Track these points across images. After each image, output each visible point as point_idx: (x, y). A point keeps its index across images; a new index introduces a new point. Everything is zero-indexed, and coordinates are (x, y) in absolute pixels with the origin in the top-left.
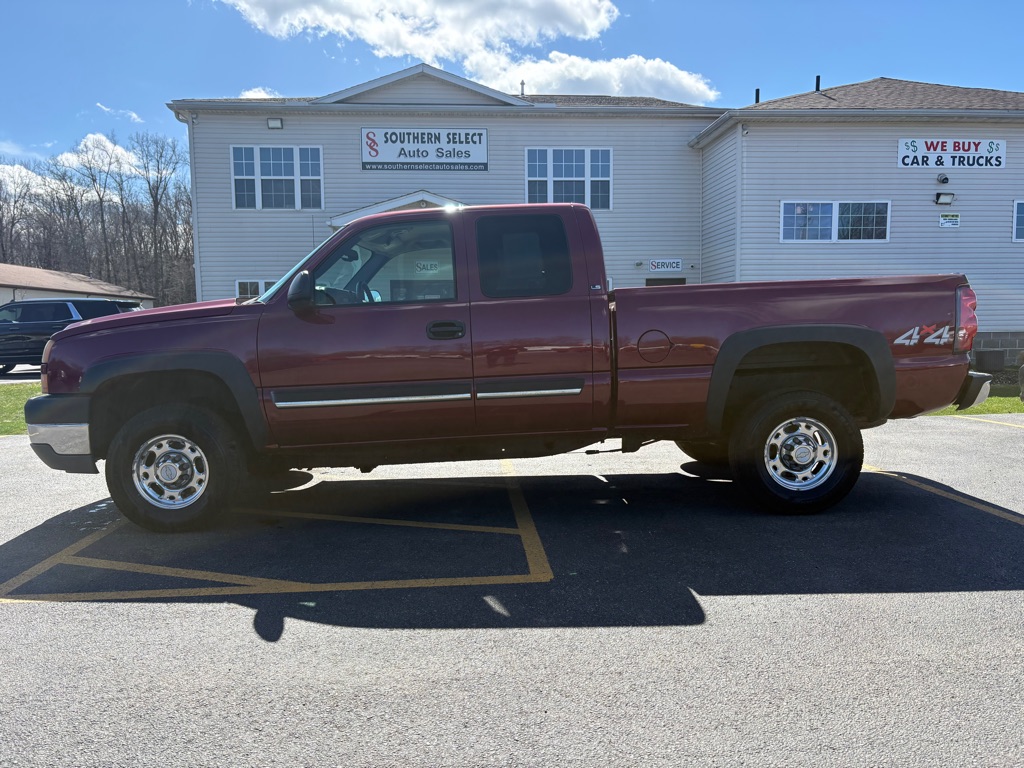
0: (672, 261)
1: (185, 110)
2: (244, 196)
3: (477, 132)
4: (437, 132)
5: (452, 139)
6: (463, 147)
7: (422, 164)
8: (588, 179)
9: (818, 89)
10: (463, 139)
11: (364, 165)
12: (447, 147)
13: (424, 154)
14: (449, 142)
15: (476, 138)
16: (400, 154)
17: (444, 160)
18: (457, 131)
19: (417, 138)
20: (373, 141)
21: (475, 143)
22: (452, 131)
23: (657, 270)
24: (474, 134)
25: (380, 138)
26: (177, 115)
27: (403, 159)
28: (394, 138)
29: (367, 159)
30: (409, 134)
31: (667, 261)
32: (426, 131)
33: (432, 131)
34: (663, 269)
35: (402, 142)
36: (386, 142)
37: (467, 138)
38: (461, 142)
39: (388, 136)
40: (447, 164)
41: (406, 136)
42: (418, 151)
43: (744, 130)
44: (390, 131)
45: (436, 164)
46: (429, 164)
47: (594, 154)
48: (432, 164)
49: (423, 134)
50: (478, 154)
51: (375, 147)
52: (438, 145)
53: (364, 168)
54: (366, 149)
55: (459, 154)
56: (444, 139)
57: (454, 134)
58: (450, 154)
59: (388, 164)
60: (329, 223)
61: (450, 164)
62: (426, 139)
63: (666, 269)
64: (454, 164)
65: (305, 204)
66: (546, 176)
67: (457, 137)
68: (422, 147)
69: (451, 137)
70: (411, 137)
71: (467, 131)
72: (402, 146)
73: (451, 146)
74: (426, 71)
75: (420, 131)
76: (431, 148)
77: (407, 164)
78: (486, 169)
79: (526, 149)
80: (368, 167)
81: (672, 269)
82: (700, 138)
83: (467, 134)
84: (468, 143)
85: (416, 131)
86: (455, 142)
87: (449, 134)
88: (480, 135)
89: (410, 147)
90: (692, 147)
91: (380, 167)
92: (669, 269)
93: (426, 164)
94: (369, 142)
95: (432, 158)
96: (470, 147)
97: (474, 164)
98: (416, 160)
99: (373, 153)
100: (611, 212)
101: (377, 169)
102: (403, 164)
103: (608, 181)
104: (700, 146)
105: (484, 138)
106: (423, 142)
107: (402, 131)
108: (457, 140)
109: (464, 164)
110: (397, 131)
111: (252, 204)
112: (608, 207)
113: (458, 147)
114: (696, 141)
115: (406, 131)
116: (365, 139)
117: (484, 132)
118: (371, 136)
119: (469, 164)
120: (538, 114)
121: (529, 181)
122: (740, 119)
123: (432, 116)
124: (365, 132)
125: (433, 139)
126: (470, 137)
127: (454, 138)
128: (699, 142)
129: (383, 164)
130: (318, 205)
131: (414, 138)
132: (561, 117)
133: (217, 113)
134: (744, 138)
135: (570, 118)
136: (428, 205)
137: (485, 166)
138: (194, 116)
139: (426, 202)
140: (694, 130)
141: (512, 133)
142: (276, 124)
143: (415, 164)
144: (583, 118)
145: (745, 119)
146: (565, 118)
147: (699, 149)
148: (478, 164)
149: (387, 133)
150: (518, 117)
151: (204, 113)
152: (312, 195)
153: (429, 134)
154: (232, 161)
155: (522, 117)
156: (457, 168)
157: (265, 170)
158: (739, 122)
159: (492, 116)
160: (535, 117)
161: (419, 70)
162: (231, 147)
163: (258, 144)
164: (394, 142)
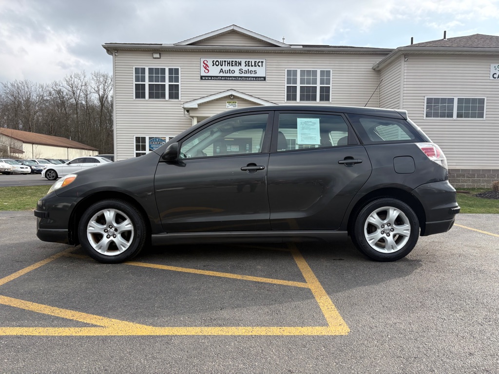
1: (112, 49)
2: (140, 92)
3: (261, 60)
4: (240, 60)
5: (248, 64)
6: (253, 69)
7: (231, 77)
8: (318, 86)
9: (445, 38)
10: (253, 64)
11: (202, 77)
12: (245, 68)
13: (233, 72)
14: (246, 66)
15: (260, 64)
16: (220, 72)
17: (243, 75)
18: (250, 60)
20: (207, 65)
21: (259, 66)
22: (247, 60)
24: (259, 62)
25: (210, 64)
26: (108, 51)
27: (222, 74)
28: (217, 63)
29: (203, 74)
30: (225, 61)
32: (234, 60)
33: (237, 60)
35: (222, 66)
36: (213, 65)
37: (255, 64)
38: (252, 66)
40: (244, 77)
41: (224, 63)
42: (230, 70)
43: (405, 58)
44: (215, 60)
45: (239, 77)
46: (235, 77)
47: (322, 72)
48: (237, 77)
49: (232, 61)
50: (261, 72)
51: (207, 68)
52: (240, 67)
53: (201, 79)
54: (203, 69)
55: (251, 72)
56: (243, 64)
57: (249, 62)
58: (246, 72)
59: (214, 77)
60: (182, 106)
61: (246, 77)
62: (234, 64)
64: (248, 77)
65: (171, 97)
66: (296, 84)
67: (250, 63)
68: (232, 68)
69: (247, 63)
70: (226, 63)
71: (255, 60)
73: (247, 68)
74: (236, 29)
75: (231, 60)
76: (236, 69)
77: (224, 77)
78: (265, 80)
79: (286, 70)
80: (204, 78)
82: (379, 64)
83: (255, 62)
84: (255, 66)
85: (229, 60)
86: (249, 66)
87: (246, 62)
88: (262, 62)
89: (226, 68)
90: (374, 69)
91: (210, 78)
93: (233, 77)
94: (205, 65)
95: (237, 74)
96: (257, 68)
97: (258, 77)
98: (228, 75)
99: (207, 71)
100: (331, 103)
101: (208, 79)
102: (222, 77)
103: (329, 87)
104: (378, 69)
105: (264, 64)
106: (232, 66)
107: (222, 60)
109: (253, 77)
110: (219, 60)
111: (144, 97)
112: (329, 100)
113: (251, 68)
114: (377, 65)
115: (224, 60)
116: (202, 64)
117: (264, 61)
118: (206, 62)
119: (256, 77)
120: (293, 52)
121: (287, 86)
122: (403, 52)
123: (237, 52)
124: (202, 60)
125: (238, 64)
126: (257, 63)
127: (249, 64)
128: (378, 67)
129: (211, 77)
130: (177, 97)
131: (228, 63)
132: (305, 53)
133: (127, 50)
134: (406, 63)
135: (309, 53)
136: (235, 97)
137: (264, 78)
138: (116, 52)
139: (233, 95)
140: (378, 60)
141: (279, 61)
142: (157, 56)
143: (228, 77)
144: (316, 54)
145: (406, 52)
146: (307, 53)
147: (378, 71)
148: (261, 77)
149: (214, 61)
150: (282, 53)
151: (121, 50)
152: (174, 93)
153: (235, 61)
154: (134, 75)
155: (285, 53)
156: (249, 79)
157: (151, 80)
158: (403, 54)
159: (269, 53)
160: (291, 53)
161: (232, 28)
162: (134, 67)
163: (147, 66)
164: (217, 66)
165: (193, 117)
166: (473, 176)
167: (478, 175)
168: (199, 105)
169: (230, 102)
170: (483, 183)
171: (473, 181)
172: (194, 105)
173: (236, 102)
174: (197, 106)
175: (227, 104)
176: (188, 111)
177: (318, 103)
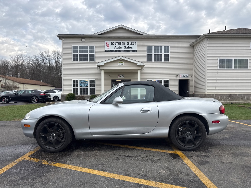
0: (186, 75)
1: (61, 37)
2: (75, 58)
3: (134, 42)
4: (124, 42)
6: (131, 46)
8: (163, 54)
9: (226, 29)
11: (106, 50)
13: (121, 48)
14: (127, 45)
15: (134, 44)
16: (115, 48)
18: (129, 42)
19: (119, 44)
20: (108, 44)
21: (134, 45)
22: (128, 42)
23: (182, 77)
24: (134, 43)
26: (59, 38)
28: (113, 44)
29: (106, 49)
31: (184, 75)
32: (121, 42)
34: (183, 77)
35: (115, 45)
36: (111, 45)
37: (132, 44)
39: (112, 43)
40: (126, 50)
41: (116, 43)
45: (124, 50)
47: (165, 47)
48: (123, 50)
50: (135, 48)
51: (108, 46)
52: (124, 46)
53: (106, 51)
54: (106, 46)
55: (130, 48)
56: (126, 44)
58: (127, 48)
59: (112, 50)
60: (96, 64)
62: (121, 44)
63: (184, 77)
64: (128, 50)
65: (90, 60)
66: (152, 53)
68: (120, 46)
71: (132, 42)
72: (115, 46)
74: (122, 27)
75: (120, 42)
76: (123, 46)
77: (116, 50)
78: (137, 51)
79: (147, 46)
80: (107, 51)
81: (186, 77)
83: (132, 43)
85: (119, 42)
88: (135, 43)
89: (117, 46)
90: (191, 45)
91: (110, 51)
92: (185, 77)
93: (121, 50)
94: (107, 45)
95: (123, 49)
96: (133, 46)
97: (133, 50)
98: (119, 49)
99: (108, 48)
100: (169, 62)
101: (109, 51)
102: (115, 50)
103: (169, 54)
104: (193, 45)
106: (121, 45)
109: (131, 50)
110: (114, 42)
111: (77, 60)
112: (168, 61)
113: (130, 46)
114: (192, 43)
115: (116, 42)
116: (106, 44)
117: (136, 42)
118: (107, 43)
119: (132, 50)
120: (150, 37)
121: (148, 54)
122: (206, 36)
123: (123, 38)
124: (106, 42)
127: (129, 44)
128: (193, 44)
130: (94, 60)
131: (118, 44)
133: (69, 38)
134: (208, 42)
136: (122, 60)
137: (136, 51)
138: (63, 38)
139: (122, 59)
140: (192, 41)
141: (143, 42)
142: (84, 40)
144: (162, 38)
145: (208, 36)
146: (157, 38)
147: (193, 46)
148: (135, 50)
149: (111, 43)
150: (145, 38)
151: (66, 37)
152: (92, 58)
153: (122, 43)
154: (72, 49)
155: (146, 38)
156: (129, 51)
157: (80, 52)
158: (206, 37)
159: (138, 38)
160: (150, 38)
161: (120, 26)
162: (72, 46)
163: (79, 45)
164: (113, 45)
165: (102, 70)
166: (244, 97)
167: (246, 97)
168: (105, 64)
169: (120, 62)
170: (249, 101)
171: (244, 100)
172: (102, 64)
173: (123, 62)
174: (104, 65)
175: (119, 63)
176: (99, 67)
177: (163, 62)
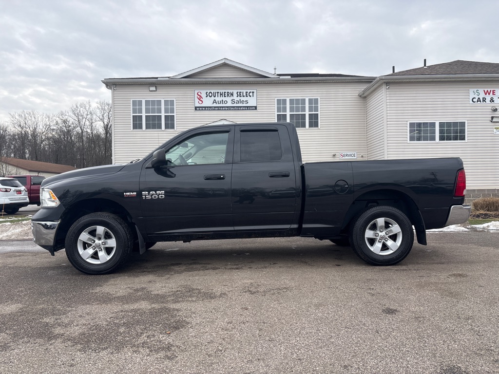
0: (351, 153)
1: (111, 84)
2: (137, 123)
3: (252, 91)
4: (231, 91)
6: (244, 99)
7: (224, 107)
8: (307, 113)
9: (425, 65)
10: (245, 94)
12: (235, 97)
13: (226, 102)
14: (237, 96)
15: (251, 94)
16: (214, 102)
17: (235, 105)
18: (242, 91)
20: (200, 96)
21: (250, 96)
23: (344, 157)
24: (250, 92)
25: (203, 95)
26: (107, 86)
27: (215, 105)
28: (210, 95)
29: (197, 105)
30: (218, 93)
32: (226, 91)
33: (229, 91)
34: (346, 158)
35: (215, 97)
36: (207, 97)
37: (246, 94)
38: (244, 96)
39: (208, 94)
40: (236, 107)
42: (222, 101)
43: (387, 86)
44: (209, 91)
45: (231, 107)
46: (228, 107)
47: (310, 100)
48: (229, 107)
49: (225, 92)
50: (252, 102)
51: (201, 99)
52: (232, 98)
53: (196, 109)
54: (197, 100)
55: (242, 102)
56: (235, 95)
57: (240, 92)
58: (238, 102)
59: (207, 107)
61: (238, 107)
63: (348, 157)
64: (240, 107)
65: (168, 127)
66: (286, 112)
67: (242, 94)
68: (224, 99)
69: (239, 94)
70: (219, 94)
73: (239, 98)
74: (227, 62)
75: (223, 91)
76: (229, 99)
77: (217, 107)
78: (256, 109)
79: (276, 99)
80: (198, 109)
81: (351, 157)
82: (364, 91)
83: (247, 92)
84: (247, 96)
85: (221, 91)
86: (240, 96)
87: (238, 92)
88: (253, 92)
89: (218, 99)
90: (360, 96)
91: (204, 109)
93: (226, 107)
94: (199, 97)
95: (229, 104)
96: (248, 99)
97: (250, 107)
98: (221, 105)
99: (201, 102)
100: (319, 129)
101: (202, 110)
102: (215, 107)
103: (318, 114)
104: (364, 96)
105: (255, 94)
106: (225, 96)
107: (215, 91)
108: (242, 95)
109: (245, 107)
110: (212, 91)
111: (141, 128)
112: (318, 127)
113: (242, 99)
115: (217, 91)
116: (196, 95)
117: (255, 91)
118: (199, 94)
119: (247, 107)
120: (282, 82)
121: (278, 115)
122: (384, 80)
123: (229, 84)
124: (196, 92)
125: (230, 95)
126: (248, 94)
128: (363, 94)
129: (205, 107)
130: (173, 127)
131: (221, 94)
132: (293, 83)
133: (125, 85)
134: (388, 90)
135: (298, 83)
138: (115, 86)
140: (362, 88)
141: (269, 91)
142: (153, 88)
143: (221, 107)
144: (304, 83)
145: (387, 81)
146: (295, 83)
147: (364, 98)
148: (252, 107)
149: (207, 92)
150: (272, 83)
151: (118, 85)
152: (170, 123)
153: (228, 92)
154: (131, 107)
155: (274, 83)
156: (241, 109)
157: (147, 111)
158: (384, 83)
159: (259, 84)
160: (280, 83)
161: (223, 61)
162: (132, 100)
163: (144, 98)
164: (210, 97)
177: (307, 129)
